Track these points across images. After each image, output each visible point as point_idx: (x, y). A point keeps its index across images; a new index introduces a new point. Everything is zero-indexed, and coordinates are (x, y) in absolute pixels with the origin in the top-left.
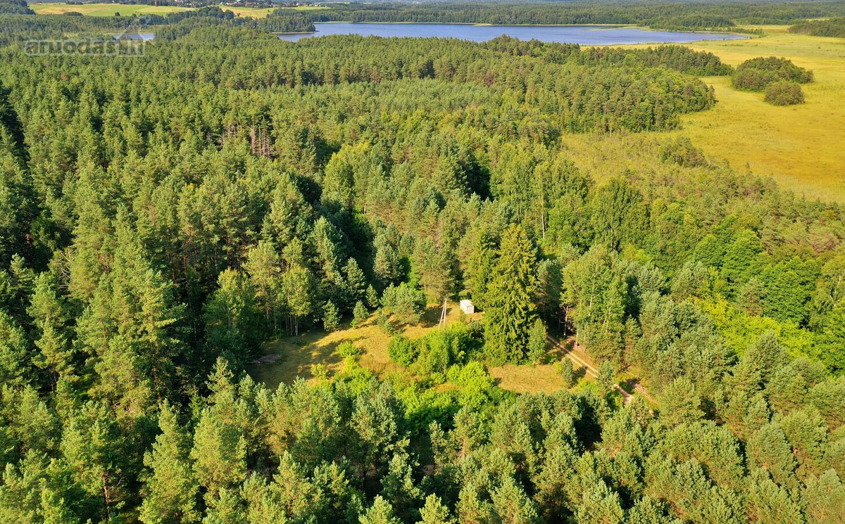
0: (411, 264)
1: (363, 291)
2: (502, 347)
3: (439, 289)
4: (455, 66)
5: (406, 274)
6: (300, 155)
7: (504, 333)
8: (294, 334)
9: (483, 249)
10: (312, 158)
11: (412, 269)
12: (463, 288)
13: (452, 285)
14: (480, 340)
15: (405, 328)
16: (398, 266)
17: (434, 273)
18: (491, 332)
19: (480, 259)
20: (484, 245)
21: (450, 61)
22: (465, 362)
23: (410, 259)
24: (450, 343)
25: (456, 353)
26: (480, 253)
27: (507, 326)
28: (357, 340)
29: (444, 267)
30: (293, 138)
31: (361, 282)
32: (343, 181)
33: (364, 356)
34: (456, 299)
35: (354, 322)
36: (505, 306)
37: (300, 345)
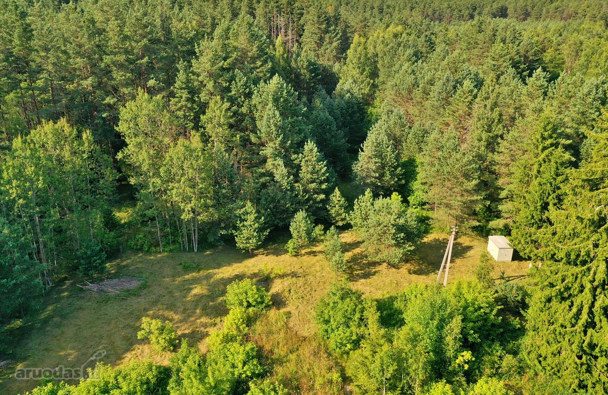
0: (418, 169)
1: (322, 196)
2: (569, 358)
3: (453, 212)
4: (529, 10)
5: (407, 182)
6: (321, 39)
7: (579, 327)
8: (191, 249)
9: (544, 149)
10: (335, 44)
11: (418, 177)
12: (498, 216)
13: (478, 207)
14: (516, 322)
15: (378, 268)
16: (396, 168)
17: (448, 184)
18: (544, 316)
19: (536, 167)
20: (549, 141)
21: (526, 5)
22: (471, 377)
23: (418, 161)
24: (440, 328)
25: (450, 353)
26: (537, 156)
27: (591, 313)
28: (282, 276)
29: (467, 176)
30: (316, 19)
31: (321, 183)
32: (364, 70)
33: (273, 313)
34: (484, 232)
35: (290, 245)
36: (593, 265)
37: (187, 269)
